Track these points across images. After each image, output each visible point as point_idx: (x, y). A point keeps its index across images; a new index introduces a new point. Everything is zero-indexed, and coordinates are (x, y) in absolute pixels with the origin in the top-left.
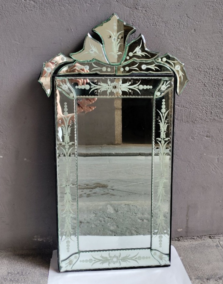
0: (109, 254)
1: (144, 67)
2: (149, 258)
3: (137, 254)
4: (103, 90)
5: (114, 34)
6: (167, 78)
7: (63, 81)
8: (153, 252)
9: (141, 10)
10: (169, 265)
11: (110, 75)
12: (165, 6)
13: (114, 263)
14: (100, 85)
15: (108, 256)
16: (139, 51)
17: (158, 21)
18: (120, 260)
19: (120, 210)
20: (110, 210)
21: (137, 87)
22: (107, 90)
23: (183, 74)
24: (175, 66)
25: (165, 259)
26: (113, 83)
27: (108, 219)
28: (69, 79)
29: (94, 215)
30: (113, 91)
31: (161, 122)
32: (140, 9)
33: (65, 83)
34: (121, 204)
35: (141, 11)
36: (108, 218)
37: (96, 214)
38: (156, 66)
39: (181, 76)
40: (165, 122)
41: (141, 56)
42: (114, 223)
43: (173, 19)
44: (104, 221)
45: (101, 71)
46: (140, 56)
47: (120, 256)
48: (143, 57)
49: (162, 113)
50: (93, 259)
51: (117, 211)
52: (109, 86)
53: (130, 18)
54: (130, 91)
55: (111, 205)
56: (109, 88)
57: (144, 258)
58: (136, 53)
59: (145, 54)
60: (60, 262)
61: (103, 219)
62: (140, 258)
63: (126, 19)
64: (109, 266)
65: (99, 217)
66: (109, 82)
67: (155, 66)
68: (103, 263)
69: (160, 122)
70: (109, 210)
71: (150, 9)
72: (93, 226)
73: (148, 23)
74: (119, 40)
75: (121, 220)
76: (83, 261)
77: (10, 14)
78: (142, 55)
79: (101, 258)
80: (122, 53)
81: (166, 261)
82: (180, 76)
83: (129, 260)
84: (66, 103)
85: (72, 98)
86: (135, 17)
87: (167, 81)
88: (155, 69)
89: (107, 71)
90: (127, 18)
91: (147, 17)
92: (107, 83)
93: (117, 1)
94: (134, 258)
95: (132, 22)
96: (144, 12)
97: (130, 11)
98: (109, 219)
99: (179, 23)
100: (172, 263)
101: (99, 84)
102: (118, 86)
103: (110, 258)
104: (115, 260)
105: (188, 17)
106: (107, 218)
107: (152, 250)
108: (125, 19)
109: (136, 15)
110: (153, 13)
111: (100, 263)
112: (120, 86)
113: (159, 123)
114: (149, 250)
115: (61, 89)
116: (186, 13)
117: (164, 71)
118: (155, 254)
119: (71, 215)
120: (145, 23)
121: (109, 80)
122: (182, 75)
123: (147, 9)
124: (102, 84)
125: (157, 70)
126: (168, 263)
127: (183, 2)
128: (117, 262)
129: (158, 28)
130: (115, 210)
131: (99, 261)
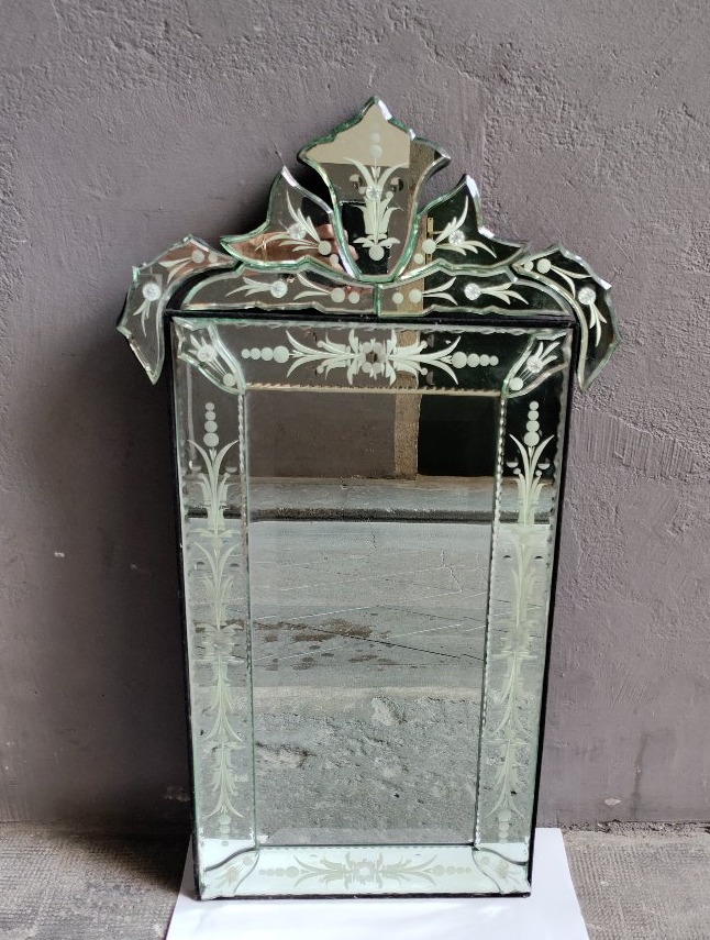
0: (347, 856)
1: (472, 292)
2: (468, 870)
3: (433, 860)
4: (332, 364)
5: (371, 173)
6: (547, 334)
7: (201, 332)
8: (479, 855)
9: (523, 88)
10: (528, 894)
11: (358, 315)
12: (607, 72)
13: (363, 881)
14: (323, 349)
15: (344, 862)
16: (457, 237)
17: (580, 127)
18: (381, 875)
19: (412, 718)
20: (382, 716)
21: (447, 360)
22: (347, 367)
23: (605, 321)
24: (578, 290)
25: (515, 877)
26: (366, 344)
27: (375, 744)
28: (220, 328)
29: (329, 731)
30: (365, 370)
31: (521, 475)
32: (516, 81)
33: (208, 340)
34: (417, 698)
35: (519, 90)
36: (376, 740)
37: (336, 728)
38: (513, 288)
39: (595, 327)
40: (535, 476)
41: (464, 253)
42: (395, 758)
43: (633, 122)
44: (364, 752)
45: (327, 300)
46: (460, 254)
47: (380, 862)
48: (470, 257)
49: (526, 447)
50: (300, 867)
51: (403, 720)
52: (352, 351)
53: (483, 116)
54: (424, 371)
55: (383, 698)
56: (352, 360)
57: (451, 870)
58: (446, 241)
59: (477, 247)
60: (201, 871)
61: (359, 745)
62: (439, 869)
63: (466, 118)
64: (347, 887)
65: (346, 737)
66: (353, 340)
67: (510, 289)
68: (328, 879)
69: (517, 476)
70: (376, 716)
71: (554, 84)
72: (329, 766)
73: (543, 134)
74: (390, 195)
75: (416, 749)
76: (270, 872)
77: (73, 95)
78: (467, 251)
79: (323, 867)
80: (399, 242)
81: (518, 883)
82: (591, 326)
83: (407, 876)
84: (210, 406)
85: (232, 391)
86: (498, 112)
87: (547, 343)
88: (511, 298)
89: (346, 303)
90: (469, 113)
91: (542, 110)
92: (347, 343)
93: (437, 54)
94: (421, 870)
95: (487, 128)
96: (532, 92)
97: (481, 92)
98: (379, 745)
99: (657, 136)
100: (535, 889)
101: (321, 344)
102: (383, 352)
103: (350, 866)
104: (364, 871)
105: (691, 116)
106: (372, 743)
107: (476, 849)
108: (463, 118)
109: (504, 103)
110: (562, 98)
111: (321, 881)
112: (392, 353)
113: (517, 480)
114: (470, 848)
115: (195, 357)
116: (684, 100)
117: (541, 306)
118: (486, 860)
119: (233, 745)
120: (534, 135)
121: (352, 332)
122: (601, 323)
123: (544, 81)
124: (329, 345)
125: (515, 304)
126: (523, 887)
127: (674, 60)
128: (369, 878)
129: (580, 154)
130: (396, 715)
131: (316, 875)
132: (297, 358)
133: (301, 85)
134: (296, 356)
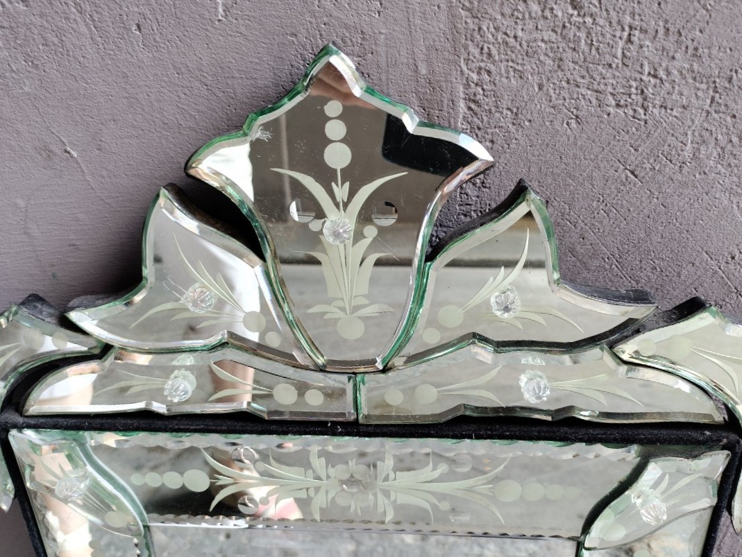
11: (324, 424)
14: (265, 474)
17: (662, 74)
22: (310, 498)
26: (340, 467)
30: (342, 503)
41: (519, 325)
52: (317, 477)
53: (457, 64)
63: (423, 71)
66: (318, 462)
73: (583, 91)
74: (372, 231)
78: (524, 321)
90: (428, 61)
91: (583, 45)
92: (306, 466)
95: (467, 86)
102: (370, 477)
108: (416, 70)
109: (500, 36)
110: (628, 19)
120: (565, 94)
129: (657, 124)
132: (222, 487)
133: (84, 29)
134: (220, 483)
